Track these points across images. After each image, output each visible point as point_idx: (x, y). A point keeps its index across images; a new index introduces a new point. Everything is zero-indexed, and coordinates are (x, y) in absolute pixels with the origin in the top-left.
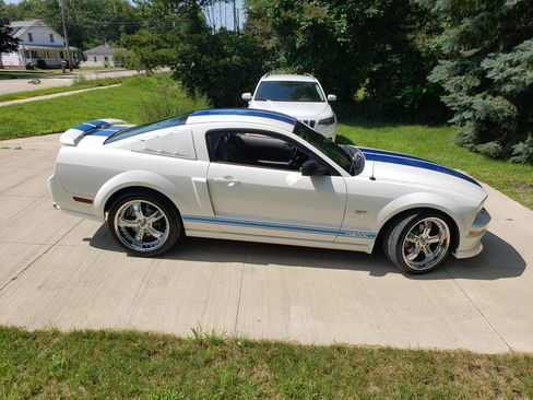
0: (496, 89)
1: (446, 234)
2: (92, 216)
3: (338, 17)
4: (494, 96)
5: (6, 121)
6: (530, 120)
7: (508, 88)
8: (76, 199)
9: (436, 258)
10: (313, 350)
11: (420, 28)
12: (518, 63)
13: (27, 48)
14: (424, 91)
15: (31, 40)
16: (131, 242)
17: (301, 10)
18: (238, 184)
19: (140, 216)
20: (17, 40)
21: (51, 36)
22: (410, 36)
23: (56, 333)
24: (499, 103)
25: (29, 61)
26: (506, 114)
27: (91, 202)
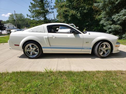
0: (116, 23)
1: (109, 47)
2: (19, 50)
3: (78, 13)
4: (116, 25)
5: (1, 40)
6: (125, 29)
7: (119, 22)
8: (15, 45)
9: (108, 54)
10: (78, 72)
11: (97, 15)
12: (121, 16)
13: (8, 29)
14: (99, 28)
15: (9, 28)
16: (29, 55)
17: (69, 12)
18: (55, 37)
19: (31, 48)
20: (5, 27)
21: (13, 26)
22: (94, 16)
23: (8, 73)
24: (117, 26)
25: (8, 32)
26: (119, 28)
27: (19, 45)
